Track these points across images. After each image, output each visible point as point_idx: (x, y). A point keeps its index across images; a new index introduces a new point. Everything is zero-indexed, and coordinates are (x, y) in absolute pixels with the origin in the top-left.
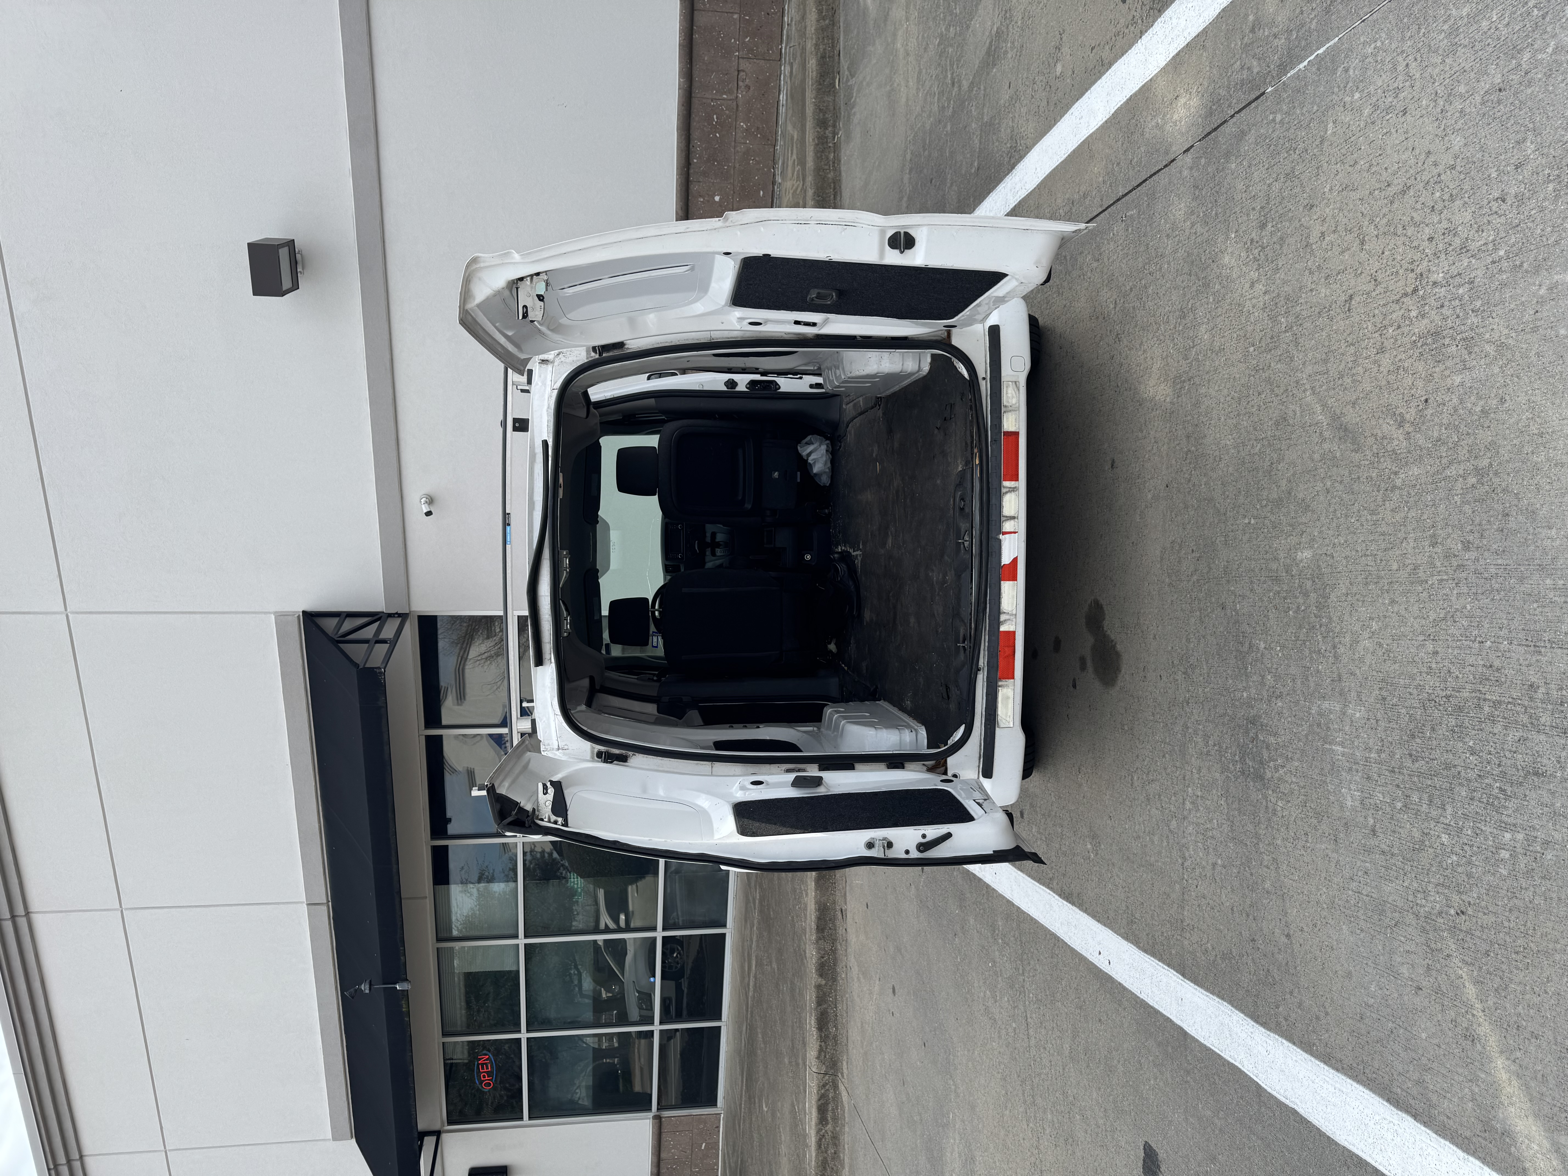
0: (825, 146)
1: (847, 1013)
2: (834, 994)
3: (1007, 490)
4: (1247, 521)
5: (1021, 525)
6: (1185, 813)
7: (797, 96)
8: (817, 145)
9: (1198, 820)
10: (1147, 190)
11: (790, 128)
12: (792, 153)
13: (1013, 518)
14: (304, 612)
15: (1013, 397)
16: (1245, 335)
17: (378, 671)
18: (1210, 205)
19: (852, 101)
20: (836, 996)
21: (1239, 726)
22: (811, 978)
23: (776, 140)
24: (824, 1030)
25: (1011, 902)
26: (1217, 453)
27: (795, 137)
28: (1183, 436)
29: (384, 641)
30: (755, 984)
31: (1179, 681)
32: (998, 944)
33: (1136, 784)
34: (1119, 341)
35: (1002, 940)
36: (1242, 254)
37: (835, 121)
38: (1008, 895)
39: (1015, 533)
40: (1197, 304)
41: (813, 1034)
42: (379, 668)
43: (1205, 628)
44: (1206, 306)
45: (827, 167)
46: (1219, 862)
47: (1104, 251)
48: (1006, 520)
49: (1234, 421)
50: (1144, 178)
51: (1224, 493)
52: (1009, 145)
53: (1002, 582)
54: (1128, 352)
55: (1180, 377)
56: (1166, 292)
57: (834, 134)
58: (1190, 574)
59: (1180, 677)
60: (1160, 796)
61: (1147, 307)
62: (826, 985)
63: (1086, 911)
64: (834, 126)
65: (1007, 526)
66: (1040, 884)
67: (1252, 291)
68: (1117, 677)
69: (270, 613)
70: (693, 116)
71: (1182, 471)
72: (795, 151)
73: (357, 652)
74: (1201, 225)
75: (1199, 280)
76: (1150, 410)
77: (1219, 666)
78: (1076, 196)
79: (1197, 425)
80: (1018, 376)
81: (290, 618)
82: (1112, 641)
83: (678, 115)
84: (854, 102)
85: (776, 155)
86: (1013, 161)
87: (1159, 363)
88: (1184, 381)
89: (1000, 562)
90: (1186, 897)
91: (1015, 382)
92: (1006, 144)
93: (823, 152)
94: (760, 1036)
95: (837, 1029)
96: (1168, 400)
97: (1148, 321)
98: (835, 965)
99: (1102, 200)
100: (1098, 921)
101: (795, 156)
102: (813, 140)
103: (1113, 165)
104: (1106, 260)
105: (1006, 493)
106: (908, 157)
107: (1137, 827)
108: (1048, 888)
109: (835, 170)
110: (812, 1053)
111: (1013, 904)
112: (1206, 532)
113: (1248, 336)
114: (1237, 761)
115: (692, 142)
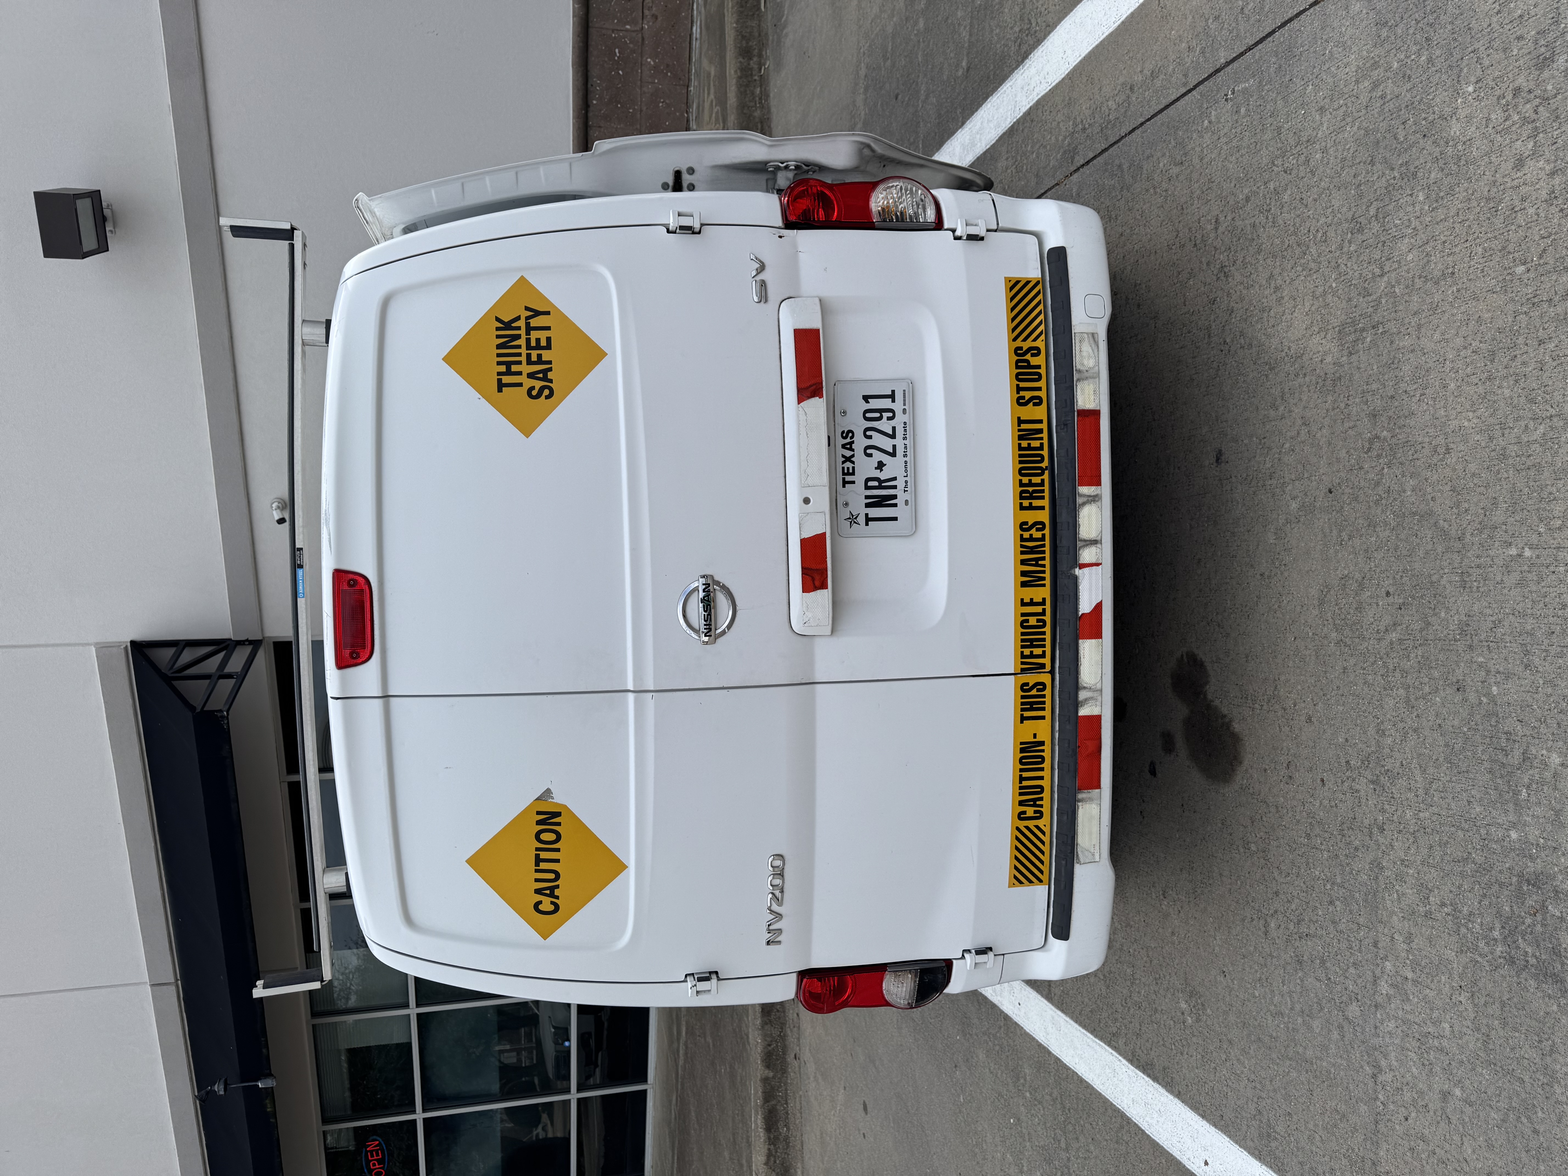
0: (750, 79)
1: (801, 1113)
2: (783, 1088)
3: (1085, 499)
4: (1513, 551)
5: (1105, 553)
6: (1379, 999)
7: (715, 27)
8: (740, 78)
9: (1409, 1016)
10: (1277, 46)
11: (705, 63)
12: (709, 94)
13: (1094, 542)
14: (133, 643)
15: (1089, 357)
16: (1504, 248)
17: (219, 714)
18: (1414, 48)
19: (783, 20)
20: (786, 1090)
21: (1501, 885)
22: (757, 1070)
23: (689, 80)
24: (773, 1130)
25: (1044, 1048)
26: (1441, 440)
27: (713, 73)
28: (1363, 415)
29: (229, 676)
30: (686, 1054)
31: (1362, 793)
32: (1025, 1098)
33: (1274, 933)
34: (1226, 276)
35: (1031, 1094)
36: (1493, 116)
37: (760, 50)
38: (1040, 1036)
39: (1098, 565)
40: (1391, 207)
41: (759, 1136)
42: (221, 711)
43: (1418, 716)
44: (1410, 209)
45: (752, 104)
46: (1458, 1092)
47: (1193, 149)
48: (1084, 546)
49: (1481, 390)
50: (1269, 30)
51: (1458, 505)
52: (1017, 29)
53: (1080, 641)
54: (1244, 292)
55: (1354, 323)
56: (1320, 195)
57: (760, 65)
58: (1382, 628)
59: (1362, 785)
60: (1323, 962)
61: (1281, 222)
62: (774, 1077)
63: (1178, 1095)
64: (760, 56)
65: (1087, 555)
66: (1096, 1036)
67: (1519, 174)
68: (1233, 770)
69: (89, 644)
70: (591, 49)
71: (1361, 468)
72: (712, 91)
73: (195, 691)
74: (1394, 83)
75: (1393, 169)
76: (1292, 376)
77: (1450, 781)
78: (1138, 78)
79: (1392, 397)
80: (1096, 325)
81: (115, 650)
82: (1224, 716)
83: (573, 47)
84: (786, 21)
85: (689, 98)
86: (1024, 48)
87: (1307, 304)
88: (1363, 330)
89: (1076, 609)
90: (1381, 1127)
91: (1093, 334)
92: (1012, 28)
93: (747, 86)
94: (693, 1114)
95: (788, 1129)
96: (1329, 359)
97: (1283, 242)
98: (784, 1053)
99: (1186, 76)
100: (1203, 1117)
101: (712, 96)
102: (736, 72)
103: (1207, 20)
104: (1196, 161)
105: (1084, 504)
106: (863, 72)
107: (1276, 999)
108: (1109, 1045)
109: (762, 107)
110: (759, 1158)
111: (1049, 1053)
112: (1417, 566)
113: (1511, 248)
114: (1495, 940)
115: (590, 80)
